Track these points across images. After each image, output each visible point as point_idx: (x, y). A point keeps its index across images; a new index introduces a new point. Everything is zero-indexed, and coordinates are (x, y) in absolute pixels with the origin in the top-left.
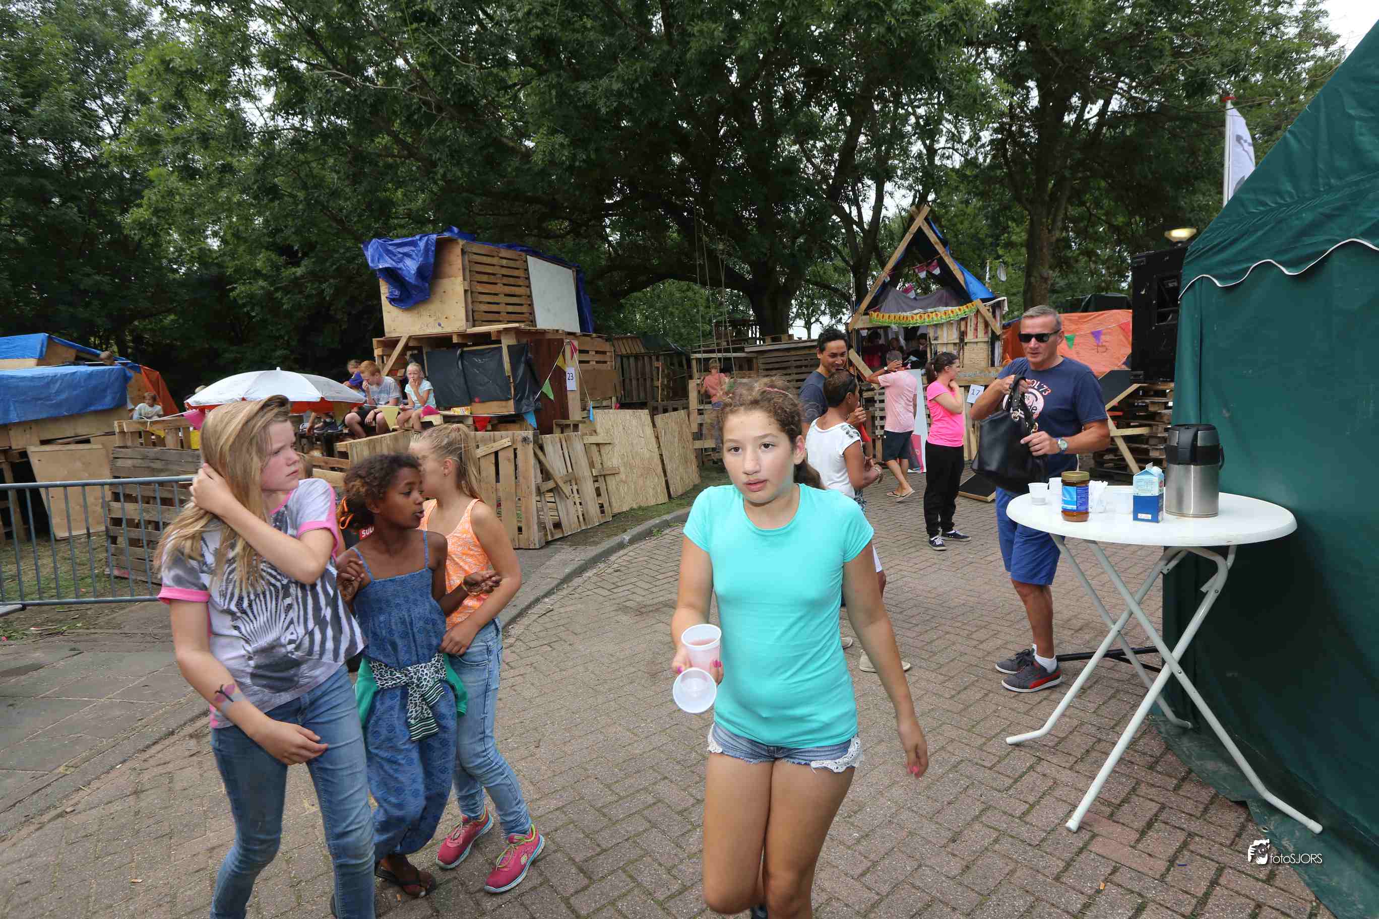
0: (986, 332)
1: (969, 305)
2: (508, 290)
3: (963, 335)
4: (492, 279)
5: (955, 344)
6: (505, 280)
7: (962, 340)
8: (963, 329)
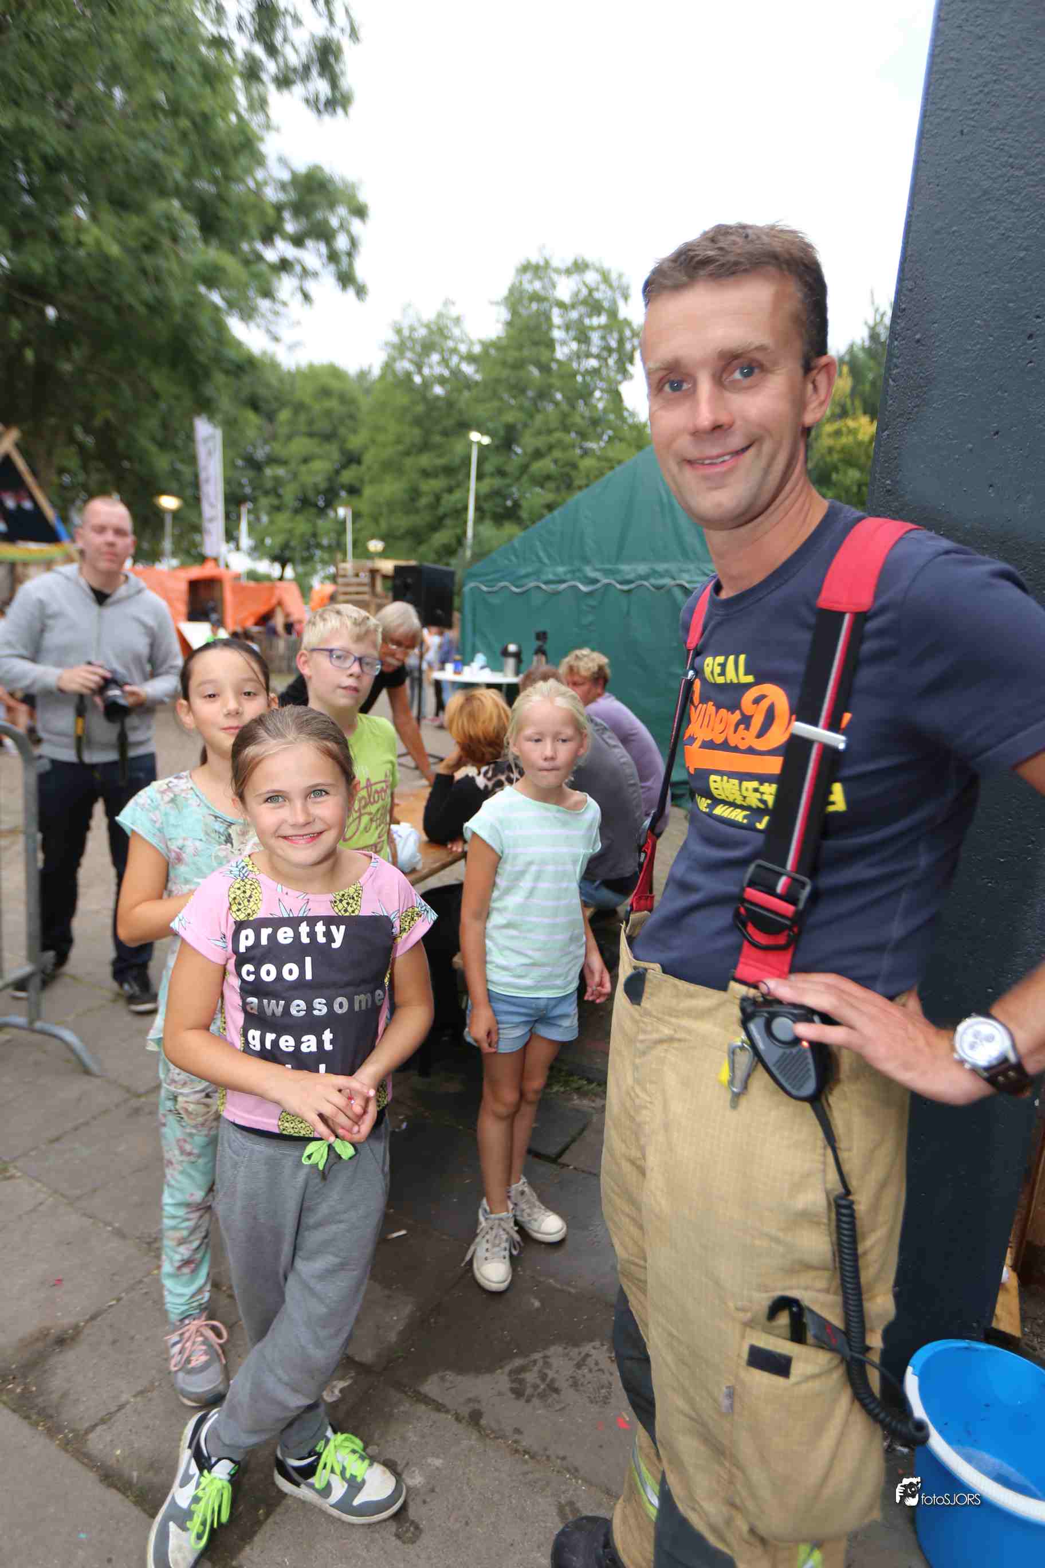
1: (58, 543)
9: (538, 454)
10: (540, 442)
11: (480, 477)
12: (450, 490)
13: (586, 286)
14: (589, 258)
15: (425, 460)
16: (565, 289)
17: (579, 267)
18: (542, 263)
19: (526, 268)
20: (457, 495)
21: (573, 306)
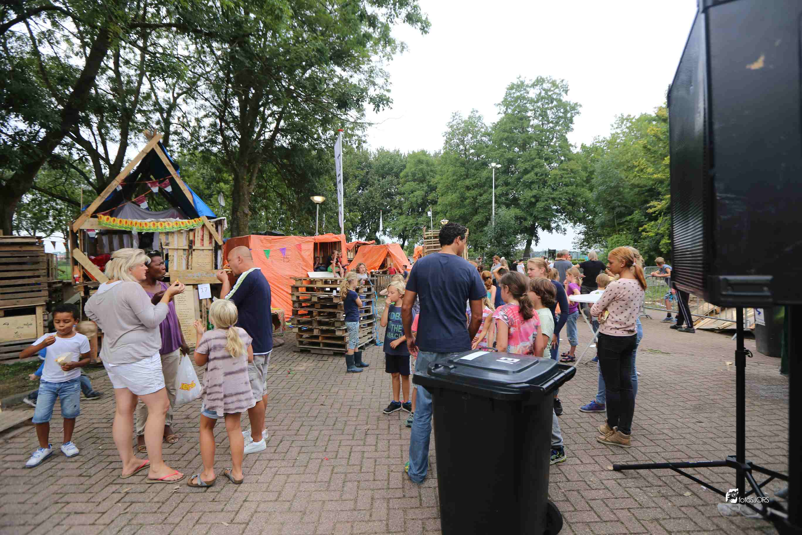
0: (211, 243)
1: (196, 219)
3: (191, 243)
5: (184, 250)
7: (190, 247)
8: (191, 238)
9: (526, 172)
10: (527, 165)
11: (496, 187)
12: (481, 195)
13: (544, 90)
14: (544, 77)
15: (467, 182)
16: (533, 93)
17: (540, 81)
18: (519, 83)
19: (511, 88)
20: (485, 196)
21: (537, 102)
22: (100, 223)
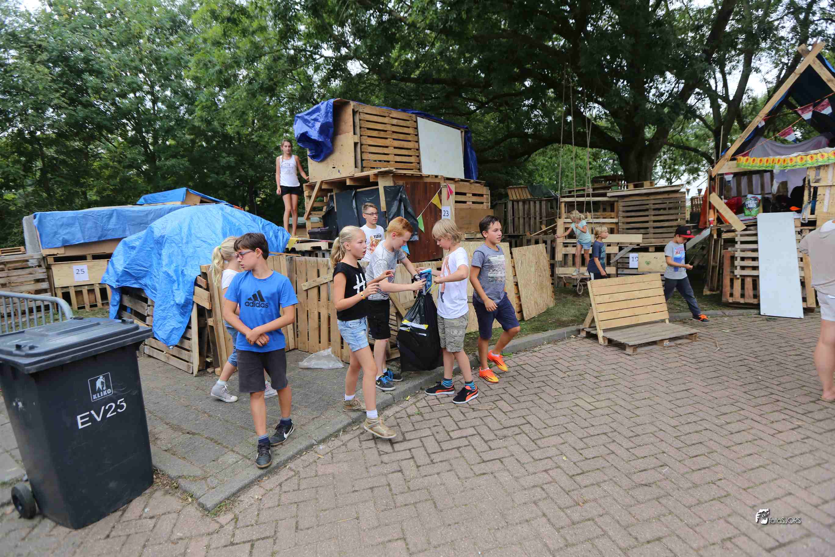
2: (397, 144)
4: (382, 134)
6: (395, 136)
22: (738, 165)
